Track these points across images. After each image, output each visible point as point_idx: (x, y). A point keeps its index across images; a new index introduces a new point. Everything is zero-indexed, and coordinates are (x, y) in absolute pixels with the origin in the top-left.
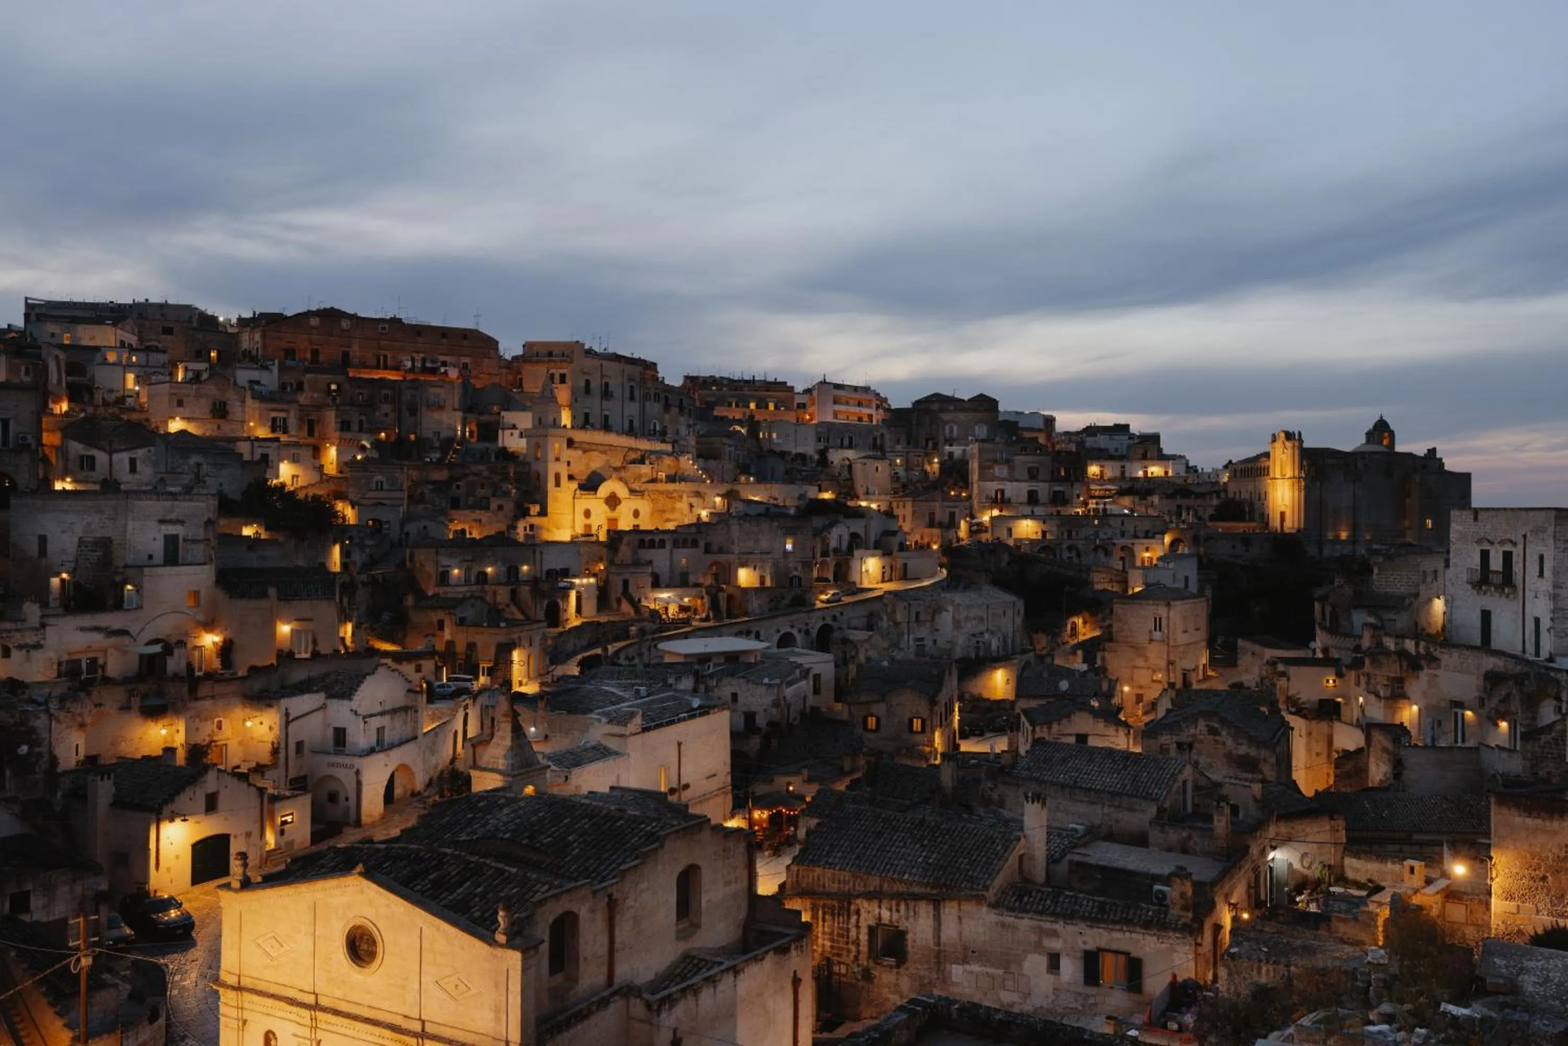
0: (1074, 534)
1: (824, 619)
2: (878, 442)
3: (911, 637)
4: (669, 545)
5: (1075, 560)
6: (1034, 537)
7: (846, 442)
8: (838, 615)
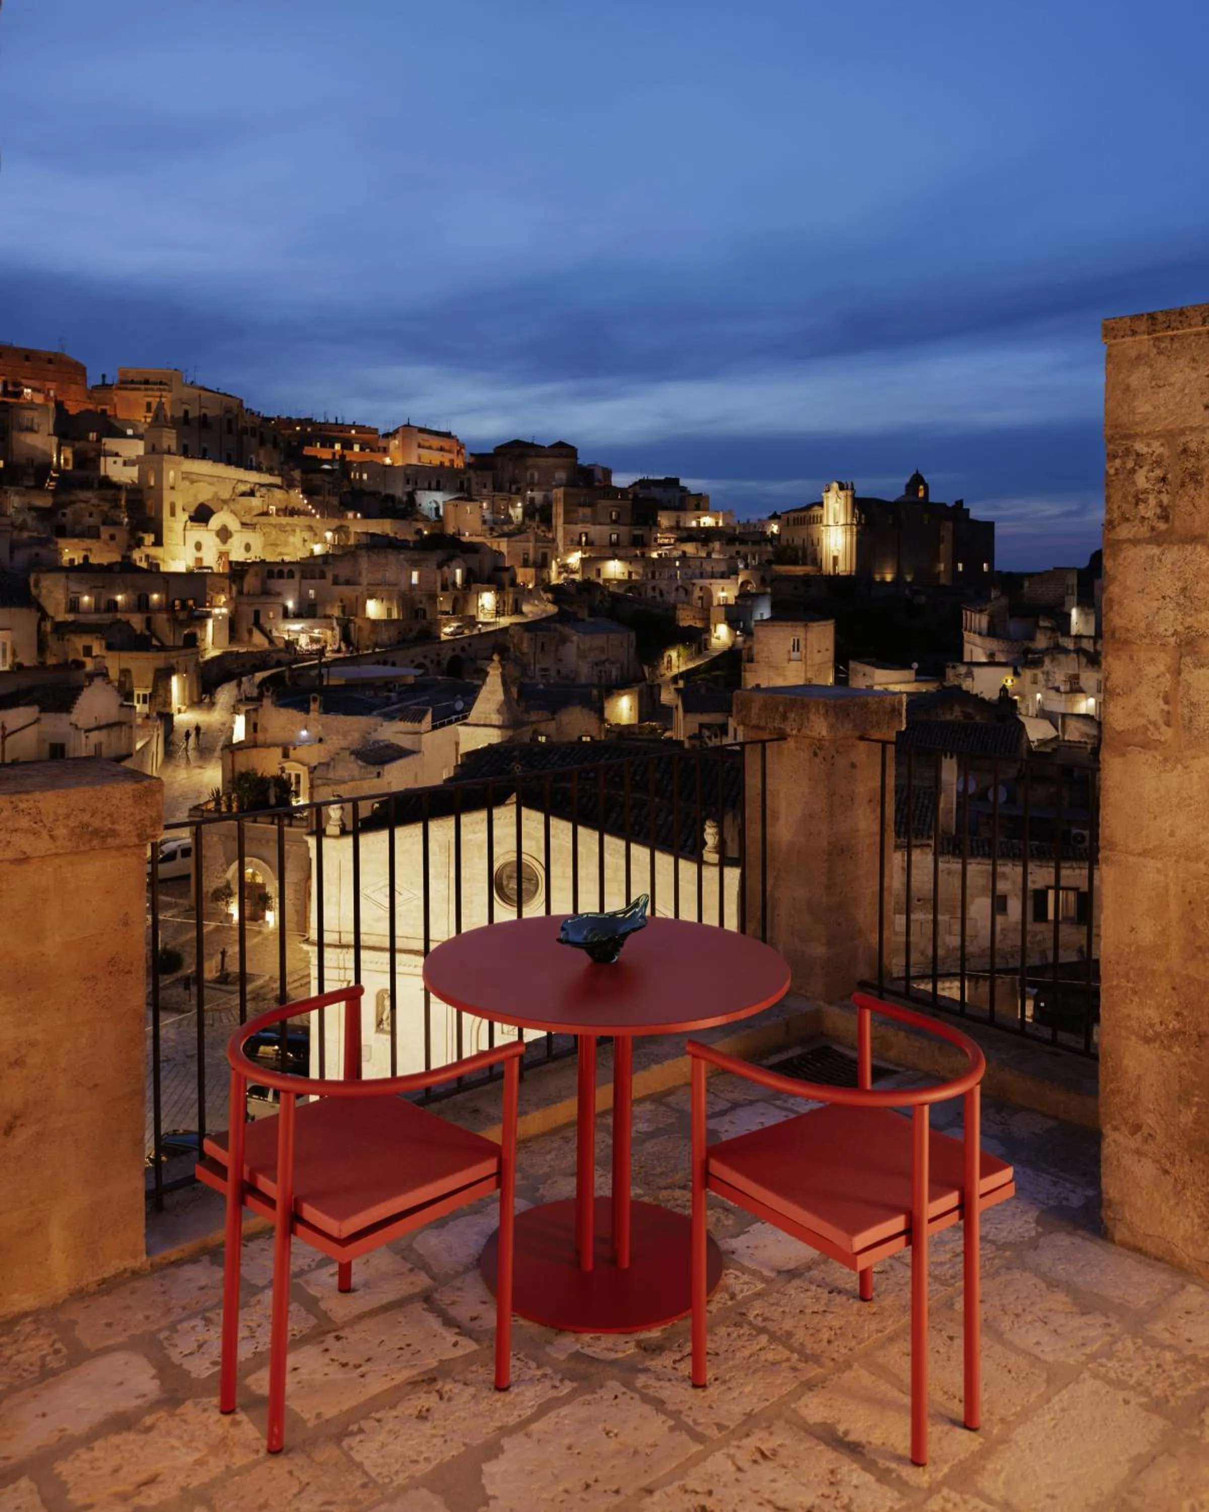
0: (657, 574)
1: (454, 650)
2: (466, 485)
3: (538, 666)
4: (297, 577)
5: (659, 599)
6: (621, 577)
7: (434, 484)
8: (466, 646)
